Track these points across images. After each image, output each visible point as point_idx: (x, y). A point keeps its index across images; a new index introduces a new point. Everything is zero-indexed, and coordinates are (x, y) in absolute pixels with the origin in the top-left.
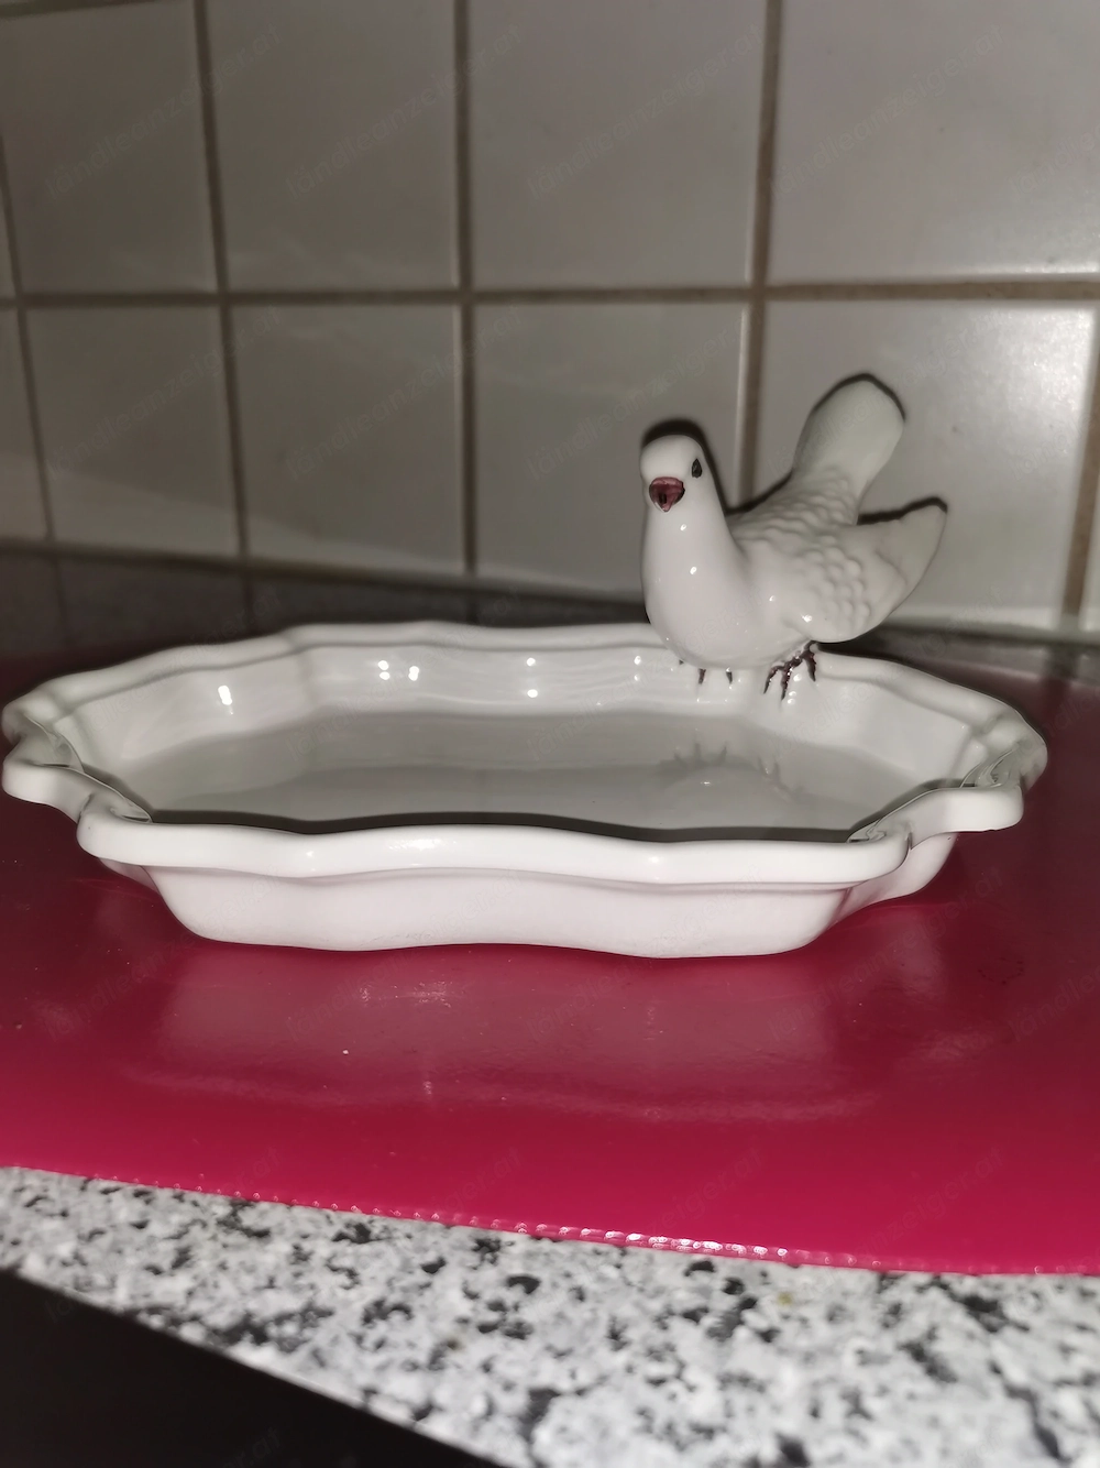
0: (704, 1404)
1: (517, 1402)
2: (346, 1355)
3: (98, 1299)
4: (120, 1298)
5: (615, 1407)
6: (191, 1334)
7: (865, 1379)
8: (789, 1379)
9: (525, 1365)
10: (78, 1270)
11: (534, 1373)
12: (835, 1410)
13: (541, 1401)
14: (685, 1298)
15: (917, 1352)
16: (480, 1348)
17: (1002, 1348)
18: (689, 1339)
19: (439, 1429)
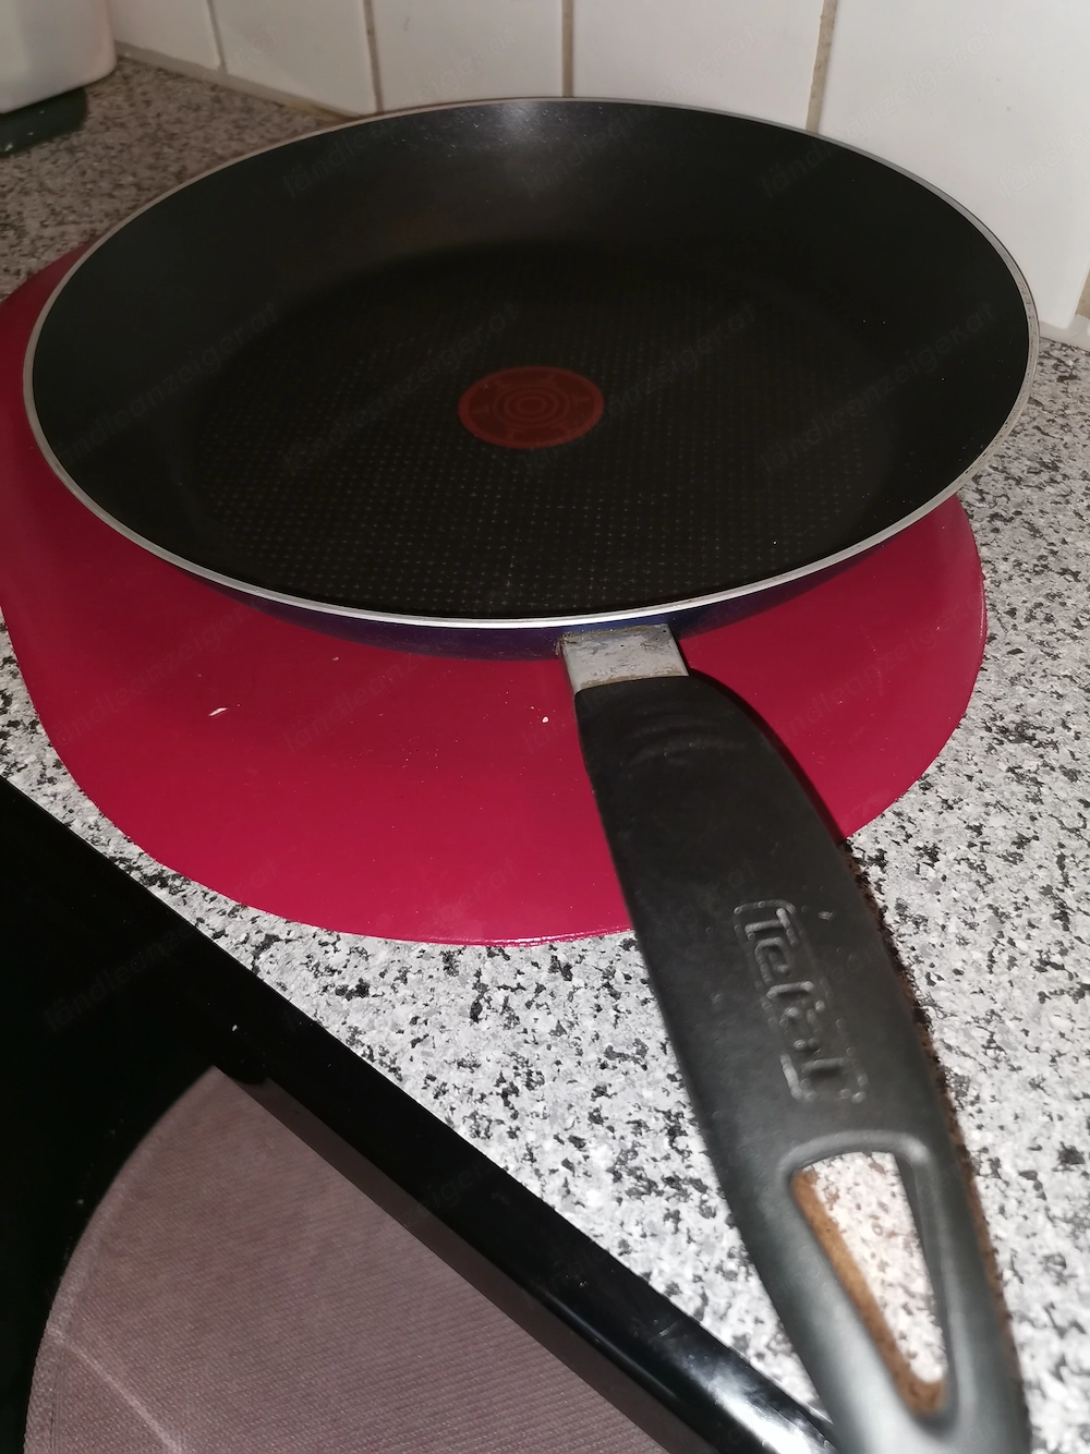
0: (337, 959)
1: (259, 939)
2: (196, 901)
3: (100, 849)
4: (110, 851)
5: (299, 951)
6: (135, 875)
7: (415, 964)
8: (382, 956)
9: (270, 923)
10: (95, 832)
11: (273, 928)
12: (393, 973)
13: (271, 939)
17: (489, 965)
19: (222, 943)
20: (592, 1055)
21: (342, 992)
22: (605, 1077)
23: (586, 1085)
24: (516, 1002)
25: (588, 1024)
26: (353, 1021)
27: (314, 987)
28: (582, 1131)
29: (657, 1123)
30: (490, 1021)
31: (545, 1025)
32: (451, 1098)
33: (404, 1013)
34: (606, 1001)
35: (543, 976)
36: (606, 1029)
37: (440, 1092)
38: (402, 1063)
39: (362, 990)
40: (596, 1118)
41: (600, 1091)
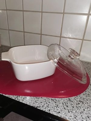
0: (56, 110)
1: (49, 110)
2: (42, 108)
4: (32, 105)
5: (52, 110)
6: (35, 107)
7: (62, 109)
8: (59, 109)
9: (49, 109)
10: (30, 104)
12: (61, 111)
13: (50, 110)
14: (55, 106)
15: (64, 108)
16: (47, 108)
17: (68, 108)
18: (55, 107)
19: (46, 111)
20: (79, 113)
21: (58, 113)
22: (81, 115)
23: (80, 116)
24: (71, 110)
25: (77, 111)
26: (60, 115)
27: (55, 113)
28: (82, 119)
29: (87, 117)
30: (70, 113)
31: (75, 112)
32: (71, 119)
33: (64, 113)
34: (78, 109)
35: (72, 108)
36: (79, 111)
37: (70, 119)
38: (66, 118)
39: (59, 112)
40: (83, 118)
41: (82, 116)
